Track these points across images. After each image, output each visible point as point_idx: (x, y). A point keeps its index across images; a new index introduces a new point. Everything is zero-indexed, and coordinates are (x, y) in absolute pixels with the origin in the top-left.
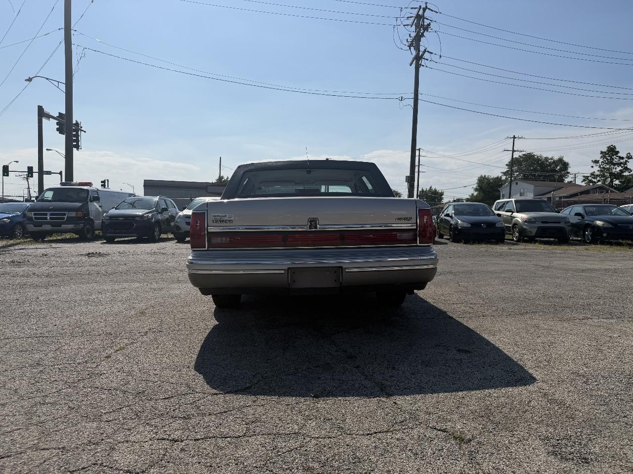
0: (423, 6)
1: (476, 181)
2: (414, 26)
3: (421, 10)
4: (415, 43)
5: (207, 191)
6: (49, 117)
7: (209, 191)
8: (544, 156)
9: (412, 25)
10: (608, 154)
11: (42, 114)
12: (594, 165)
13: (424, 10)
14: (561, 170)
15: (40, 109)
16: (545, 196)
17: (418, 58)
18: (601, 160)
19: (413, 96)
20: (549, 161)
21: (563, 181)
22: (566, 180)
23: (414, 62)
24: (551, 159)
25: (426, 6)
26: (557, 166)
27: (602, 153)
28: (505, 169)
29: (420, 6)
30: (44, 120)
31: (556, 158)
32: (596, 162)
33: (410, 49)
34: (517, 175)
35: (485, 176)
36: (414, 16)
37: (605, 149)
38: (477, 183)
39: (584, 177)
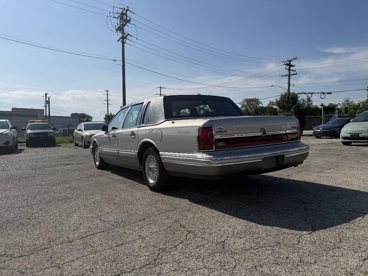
0: (126, 8)
2: (119, 19)
3: (125, 10)
4: (121, 29)
9: (118, 18)
13: (127, 10)
17: (123, 38)
19: (122, 60)
23: (121, 40)
25: (128, 9)
29: (125, 8)
33: (117, 32)
36: (120, 13)
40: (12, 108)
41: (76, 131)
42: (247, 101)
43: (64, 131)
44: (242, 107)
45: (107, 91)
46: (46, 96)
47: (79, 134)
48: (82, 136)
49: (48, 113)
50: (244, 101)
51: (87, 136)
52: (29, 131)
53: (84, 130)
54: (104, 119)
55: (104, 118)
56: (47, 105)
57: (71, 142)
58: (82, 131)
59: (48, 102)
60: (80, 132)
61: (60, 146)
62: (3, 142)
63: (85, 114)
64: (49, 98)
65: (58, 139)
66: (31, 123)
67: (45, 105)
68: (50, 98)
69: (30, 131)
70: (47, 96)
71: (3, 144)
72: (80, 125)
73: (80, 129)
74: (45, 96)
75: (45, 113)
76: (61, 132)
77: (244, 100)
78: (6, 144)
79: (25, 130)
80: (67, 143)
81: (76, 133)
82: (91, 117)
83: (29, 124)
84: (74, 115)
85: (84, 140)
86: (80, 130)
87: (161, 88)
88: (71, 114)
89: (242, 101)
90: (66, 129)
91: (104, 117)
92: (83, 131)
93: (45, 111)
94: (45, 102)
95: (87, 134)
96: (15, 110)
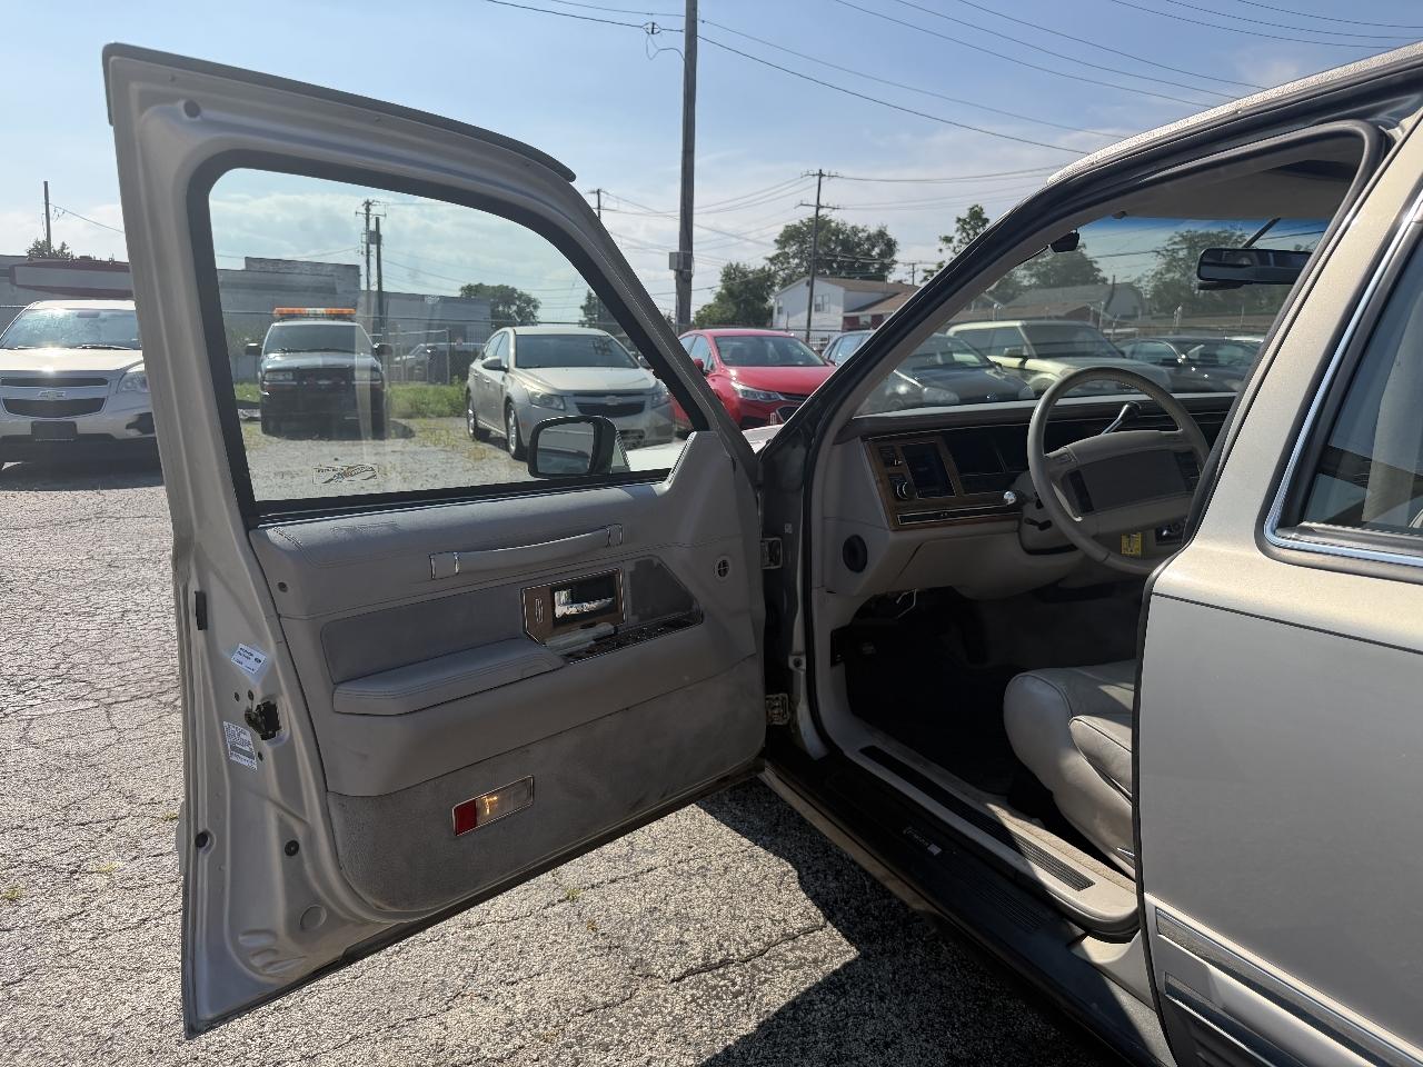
1: (720, 277)
8: (850, 224)
10: (969, 223)
12: (943, 245)
14: (881, 255)
16: (866, 312)
18: (957, 236)
19: (683, 26)
20: (860, 235)
21: (883, 278)
22: (892, 278)
24: (863, 230)
26: (873, 247)
27: (959, 220)
28: (773, 251)
31: (873, 230)
32: (948, 240)
34: (798, 266)
35: (738, 265)
37: (964, 214)
38: (722, 281)
39: (925, 271)
40: (246, 258)
41: (477, 365)
42: (1192, 239)
43: (436, 355)
44: (1168, 271)
45: (598, 192)
46: (368, 210)
47: (492, 384)
48: (509, 400)
49: (374, 279)
50: (1175, 243)
51: (531, 398)
52: (274, 360)
53: (517, 366)
54: (582, 312)
55: (582, 307)
56: (373, 248)
57: (458, 410)
58: (506, 370)
59: (375, 237)
60: (496, 376)
61: (407, 433)
62: (130, 417)
63: (514, 290)
64: (377, 220)
65: (400, 395)
66: (283, 319)
67: (365, 250)
68: (382, 219)
69: (278, 359)
70: (373, 210)
71: (128, 427)
72: (495, 339)
73: (500, 361)
74: (363, 210)
75: (363, 280)
76: (423, 357)
77: (1177, 240)
78: (140, 430)
79: (257, 352)
80: (440, 415)
81: (479, 378)
82: (535, 300)
83: (276, 324)
84: (473, 292)
85: (516, 420)
86: (496, 366)
87: (821, 175)
88: (462, 289)
89: (1165, 244)
90: (442, 345)
91: (584, 303)
92: (513, 372)
93: (363, 271)
94: (364, 238)
95: (533, 390)
96: (257, 266)
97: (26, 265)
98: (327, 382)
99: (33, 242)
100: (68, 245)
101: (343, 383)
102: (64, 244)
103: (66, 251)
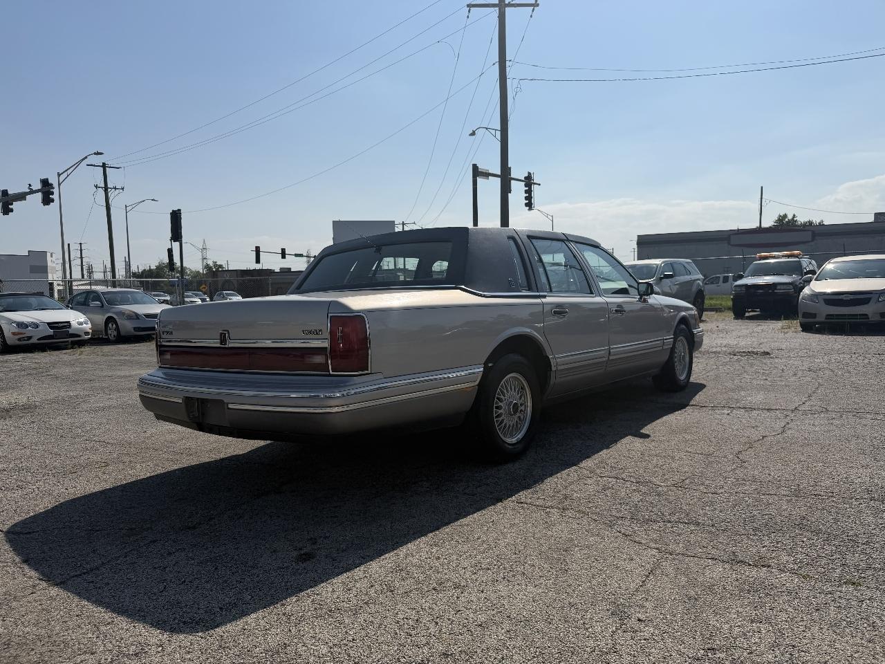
5: (729, 244)
6: (487, 175)
7: (732, 243)
11: (477, 173)
15: (475, 167)
30: (480, 180)
97: (735, 234)
98: (761, 291)
99: (777, 216)
100: (796, 215)
101: (770, 291)
102: (794, 215)
103: (795, 219)
